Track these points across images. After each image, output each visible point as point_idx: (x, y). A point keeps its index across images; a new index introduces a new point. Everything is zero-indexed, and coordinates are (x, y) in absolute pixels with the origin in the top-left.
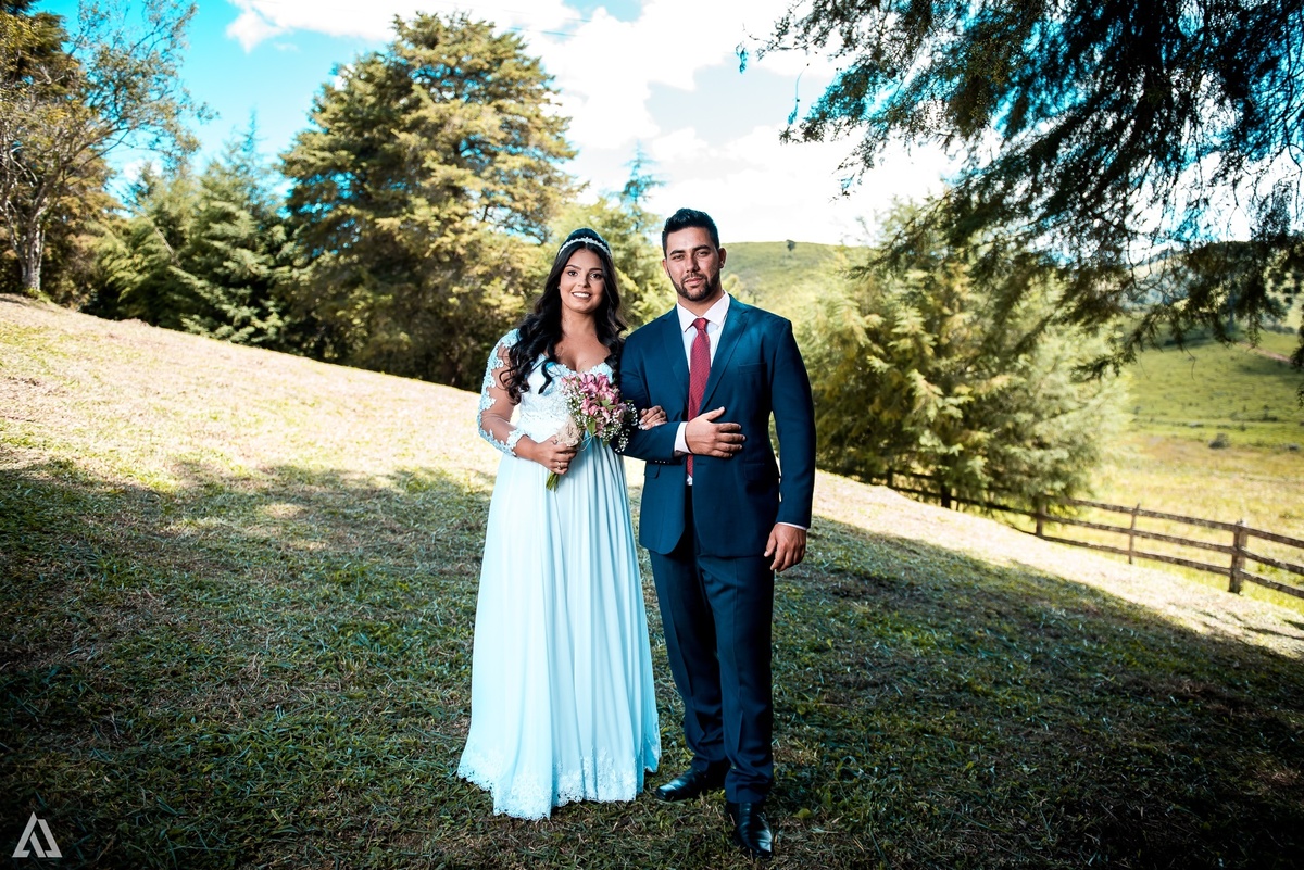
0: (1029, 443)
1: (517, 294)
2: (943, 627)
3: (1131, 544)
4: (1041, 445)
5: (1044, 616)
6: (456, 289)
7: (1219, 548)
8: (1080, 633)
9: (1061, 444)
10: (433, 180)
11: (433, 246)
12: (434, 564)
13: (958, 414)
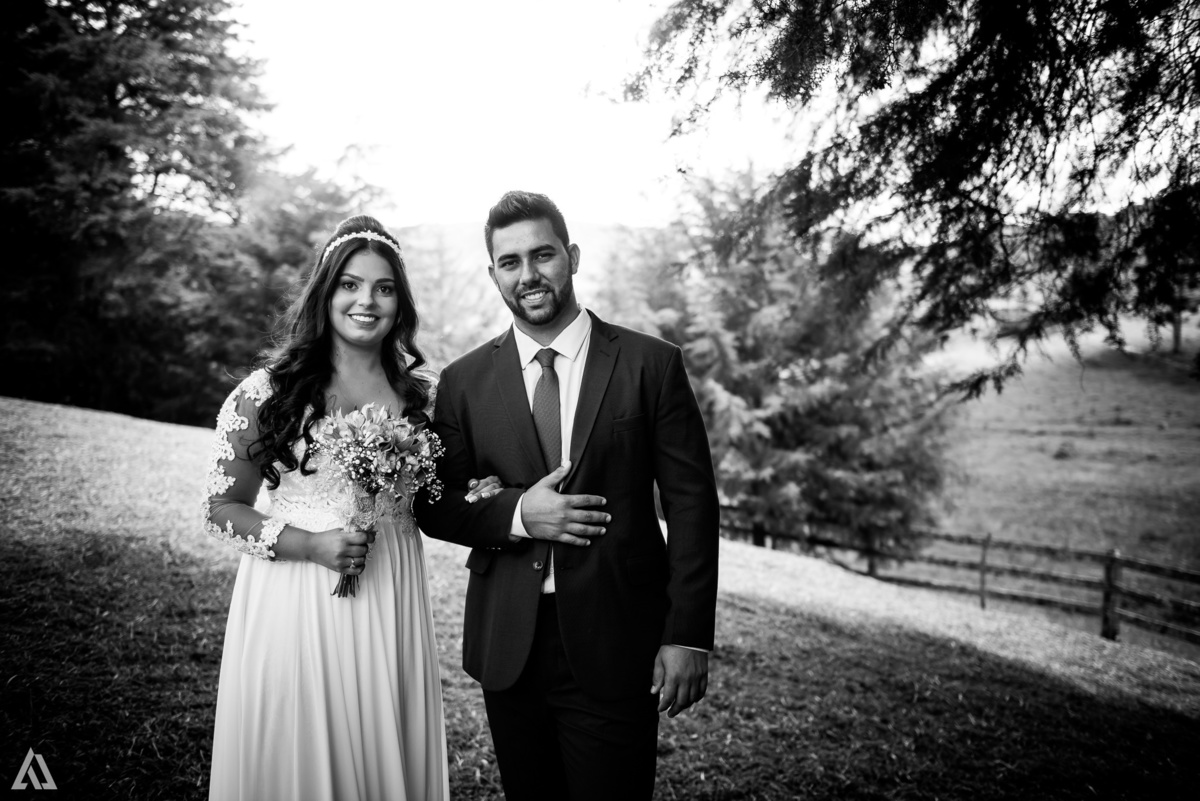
0: (856, 464)
1: (202, 288)
2: (802, 708)
3: (983, 582)
4: (870, 465)
5: (917, 686)
6: (118, 282)
7: (1089, 584)
8: (962, 705)
9: (895, 464)
10: (81, 137)
11: (83, 226)
12: (137, 669)
13: (765, 431)
